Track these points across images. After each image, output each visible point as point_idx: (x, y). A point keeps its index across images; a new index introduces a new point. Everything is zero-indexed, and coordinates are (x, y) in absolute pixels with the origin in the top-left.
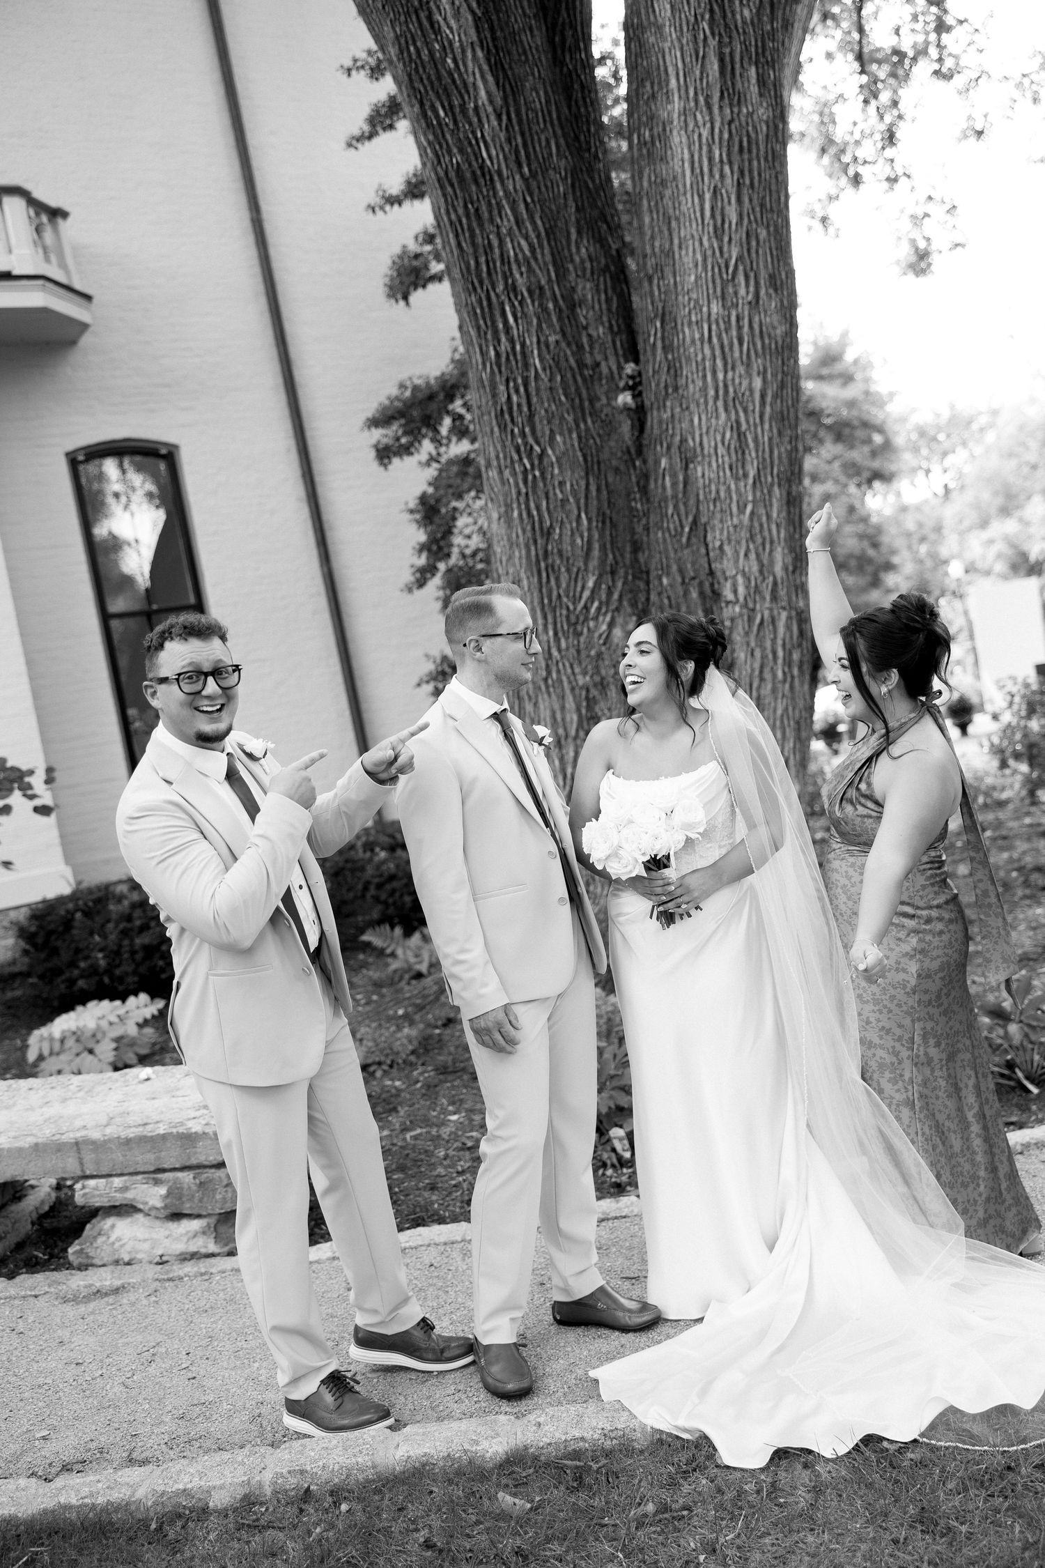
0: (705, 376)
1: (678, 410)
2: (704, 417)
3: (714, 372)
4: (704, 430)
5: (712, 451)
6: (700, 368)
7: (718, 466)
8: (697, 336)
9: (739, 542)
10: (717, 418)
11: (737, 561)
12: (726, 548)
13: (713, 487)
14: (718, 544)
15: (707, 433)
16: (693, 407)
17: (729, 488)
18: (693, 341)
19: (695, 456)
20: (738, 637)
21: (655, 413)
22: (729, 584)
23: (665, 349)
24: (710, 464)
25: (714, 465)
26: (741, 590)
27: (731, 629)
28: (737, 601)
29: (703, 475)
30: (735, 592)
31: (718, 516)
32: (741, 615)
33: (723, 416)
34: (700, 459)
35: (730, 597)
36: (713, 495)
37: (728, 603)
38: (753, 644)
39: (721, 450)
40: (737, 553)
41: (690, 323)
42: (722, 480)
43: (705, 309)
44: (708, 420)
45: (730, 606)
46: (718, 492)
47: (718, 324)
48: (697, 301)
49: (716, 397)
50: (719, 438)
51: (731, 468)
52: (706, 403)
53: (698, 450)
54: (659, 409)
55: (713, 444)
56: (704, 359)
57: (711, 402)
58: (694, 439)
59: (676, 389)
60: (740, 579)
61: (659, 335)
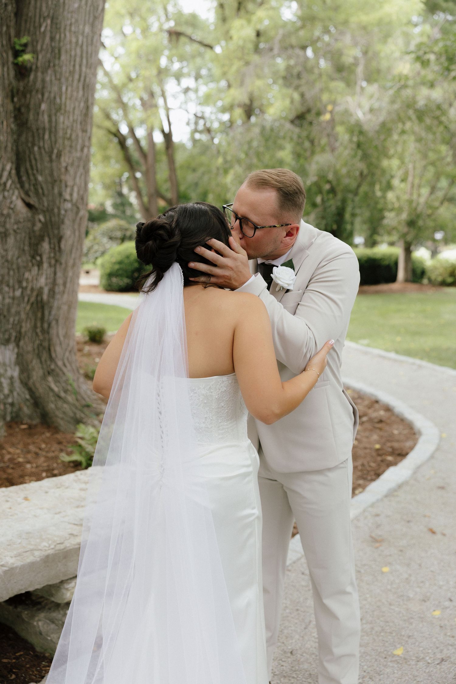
0: (74, 66)
1: (53, 78)
2: (69, 89)
3: (80, 66)
4: (69, 96)
5: (71, 110)
6: (72, 59)
7: (74, 121)
8: (74, 40)
9: (78, 166)
10: (78, 92)
11: (75, 178)
12: (69, 168)
13: (69, 132)
14: (64, 164)
15: (70, 99)
16: (63, 80)
17: (77, 136)
18: (71, 42)
19: (60, 109)
20: (67, 222)
21: (39, 74)
22: (68, 190)
23: (52, 39)
24: (68, 117)
25: (71, 118)
26: (75, 195)
27: (64, 216)
28: (71, 201)
29: (63, 123)
30: (71, 195)
31: (68, 149)
32: (72, 210)
33: (81, 93)
34: (63, 111)
35: (68, 197)
36: (68, 136)
37: (65, 200)
38: (76, 227)
39: (77, 112)
40: (76, 173)
41: (70, 31)
42: (74, 129)
43: (81, 27)
44: (72, 91)
45: (66, 203)
46: (71, 135)
47: (87, 39)
48: (77, 21)
49: (79, 80)
50: (77, 104)
51: (81, 123)
52: (73, 81)
53: (63, 107)
54: (43, 73)
55: (72, 106)
56: (75, 55)
57: (75, 82)
58: (61, 99)
59: (54, 66)
60: (76, 189)
61: (49, 28)
